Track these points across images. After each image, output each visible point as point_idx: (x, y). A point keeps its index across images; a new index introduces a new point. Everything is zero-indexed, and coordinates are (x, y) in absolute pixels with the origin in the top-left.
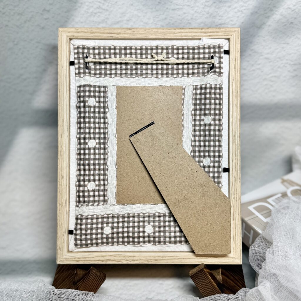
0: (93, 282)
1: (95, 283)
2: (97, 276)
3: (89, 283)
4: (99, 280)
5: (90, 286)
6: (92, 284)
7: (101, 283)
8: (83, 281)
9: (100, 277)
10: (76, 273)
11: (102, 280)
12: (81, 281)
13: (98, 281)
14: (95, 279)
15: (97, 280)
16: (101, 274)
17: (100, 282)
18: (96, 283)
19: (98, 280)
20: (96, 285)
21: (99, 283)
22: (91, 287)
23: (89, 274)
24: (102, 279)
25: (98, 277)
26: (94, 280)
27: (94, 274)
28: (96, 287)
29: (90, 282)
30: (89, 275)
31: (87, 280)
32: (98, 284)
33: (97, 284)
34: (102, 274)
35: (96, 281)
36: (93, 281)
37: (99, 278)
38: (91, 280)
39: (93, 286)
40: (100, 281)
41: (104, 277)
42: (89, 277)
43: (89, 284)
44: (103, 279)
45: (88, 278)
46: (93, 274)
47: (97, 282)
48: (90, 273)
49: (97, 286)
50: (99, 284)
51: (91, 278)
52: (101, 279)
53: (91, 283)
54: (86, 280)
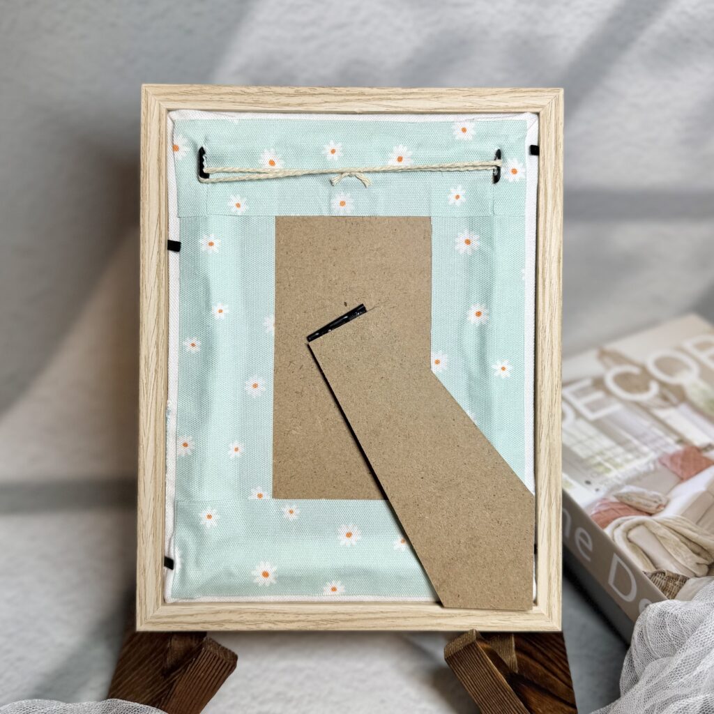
0: (208, 672)
1: (212, 674)
2: (217, 659)
3: (199, 674)
4: (222, 668)
5: (200, 681)
6: (205, 677)
7: (225, 675)
8: (183, 671)
9: (224, 662)
10: (171, 647)
11: (229, 669)
12: (180, 670)
13: (219, 670)
14: (213, 664)
15: (216, 667)
16: (225, 653)
17: (224, 672)
18: (214, 674)
19: (220, 668)
20: (213, 679)
21: (221, 674)
22: (202, 682)
23: (199, 654)
24: (228, 667)
25: (220, 661)
26: (209, 668)
27: (211, 655)
28: (215, 683)
29: (201, 672)
30: (200, 657)
31: (193, 667)
32: (219, 677)
33: (216, 678)
34: (229, 654)
35: (214, 671)
36: (208, 670)
37: (221, 663)
38: (203, 669)
39: (206, 682)
40: (224, 670)
42: (198, 660)
43: (199, 677)
44: (230, 667)
45: (195, 664)
46: (209, 654)
47: (217, 673)
48: (202, 653)
49: (217, 681)
50: (221, 677)
51: (202, 664)
52: (227, 665)
53: (203, 674)
54: (191, 667)
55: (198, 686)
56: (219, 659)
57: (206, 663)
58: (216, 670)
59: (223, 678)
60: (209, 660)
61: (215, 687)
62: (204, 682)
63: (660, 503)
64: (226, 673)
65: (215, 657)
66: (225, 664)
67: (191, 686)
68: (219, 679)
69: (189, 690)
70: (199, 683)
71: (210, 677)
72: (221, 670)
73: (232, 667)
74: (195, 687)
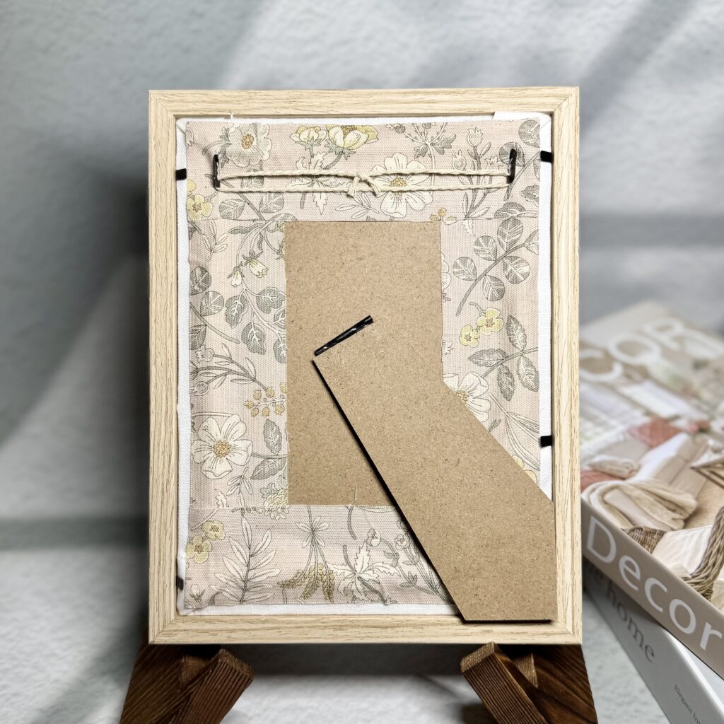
55: (214, 698)
56: (235, 671)
57: (223, 675)
58: (233, 682)
59: (240, 691)
60: (225, 672)
63: (631, 469)
64: (243, 686)
65: (232, 669)
66: (241, 676)
67: (208, 698)
68: (237, 691)
69: (206, 702)
70: (216, 696)
71: (226, 690)
72: (238, 682)
74: (212, 699)
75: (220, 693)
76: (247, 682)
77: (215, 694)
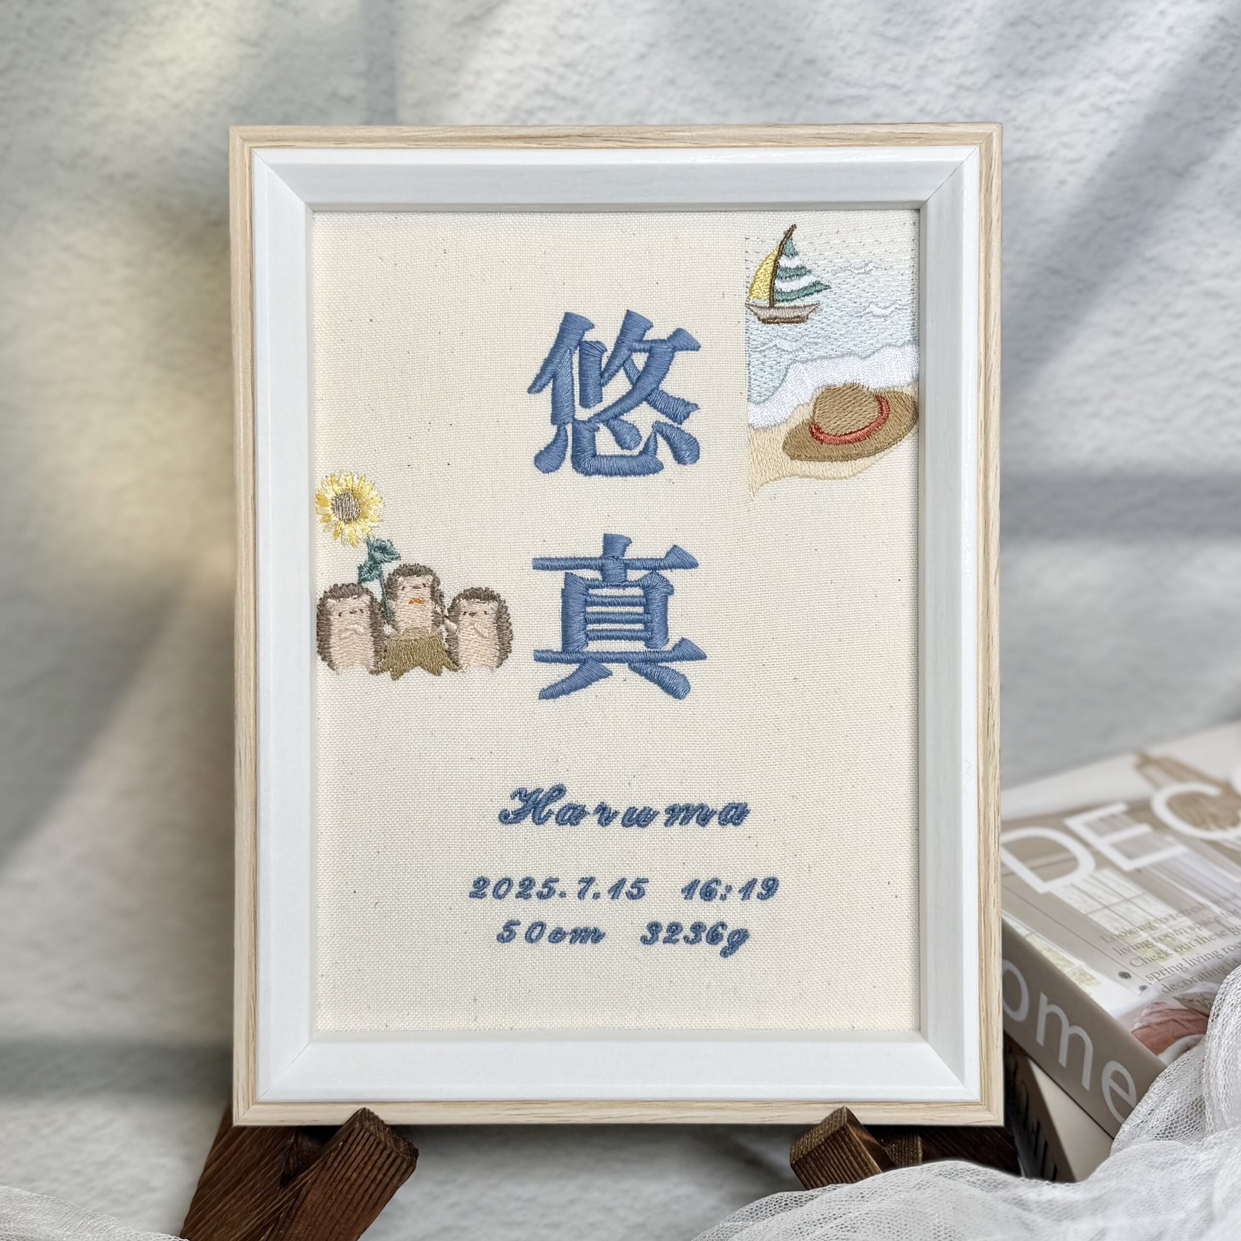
0: (365, 1172)
1: (372, 1176)
2: (381, 1147)
3: (349, 1174)
4: (391, 1165)
5: (350, 1187)
6: (360, 1181)
7: (395, 1181)
8: (320, 1166)
9: (393, 1155)
11: (402, 1171)
12: (313, 1166)
13: (383, 1171)
14: (375, 1158)
15: (379, 1164)
16: (396, 1141)
17: (394, 1176)
18: (375, 1178)
19: (386, 1167)
20: (373, 1186)
21: (387, 1179)
22: (353, 1191)
23: (350, 1135)
24: (400, 1166)
25: (387, 1151)
26: (366, 1164)
27: (372, 1139)
28: (377, 1194)
29: (351, 1170)
30: (351, 1142)
31: (339, 1158)
32: (382, 1186)
33: (379, 1184)
34: (402, 1144)
35: (375, 1171)
36: (363, 1168)
37: (389, 1155)
38: (355, 1164)
39: (361, 1191)
40: (393, 1170)
41: (408, 1158)
42: (347, 1146)
43: (348, 1180)
44: (404, 1166)
45: (344, 1152)
46: (367, 1137)
47: (381, 1176)
48: (355, 1134)
49: (380, 1190)
50: (387, 1185)
51: (355, 1156)
52: (398, 1163)
53: (355, 1175)
54: (337, 1159)
55: (345, 1198)
56: (385, 1149)
57: (363, 1154)
58: (380, 1169)
59: (391, 1186)
60: (367, 1148)
61: (376, 1204)
62: (357, 1191)
64: (397, 1177)
65: (378, 1144)
66: (394, 1161)
67: (334, 1196)
68: (385, 1189)
69: (329, 1204)
70: (348, 1192)
71: (368, 1182)
72: (388, 1170)
73: (407, 1168)
74: (340, 1199)
75: (355, 1187)
76: (404, 1173)
77: (346, 1187)
